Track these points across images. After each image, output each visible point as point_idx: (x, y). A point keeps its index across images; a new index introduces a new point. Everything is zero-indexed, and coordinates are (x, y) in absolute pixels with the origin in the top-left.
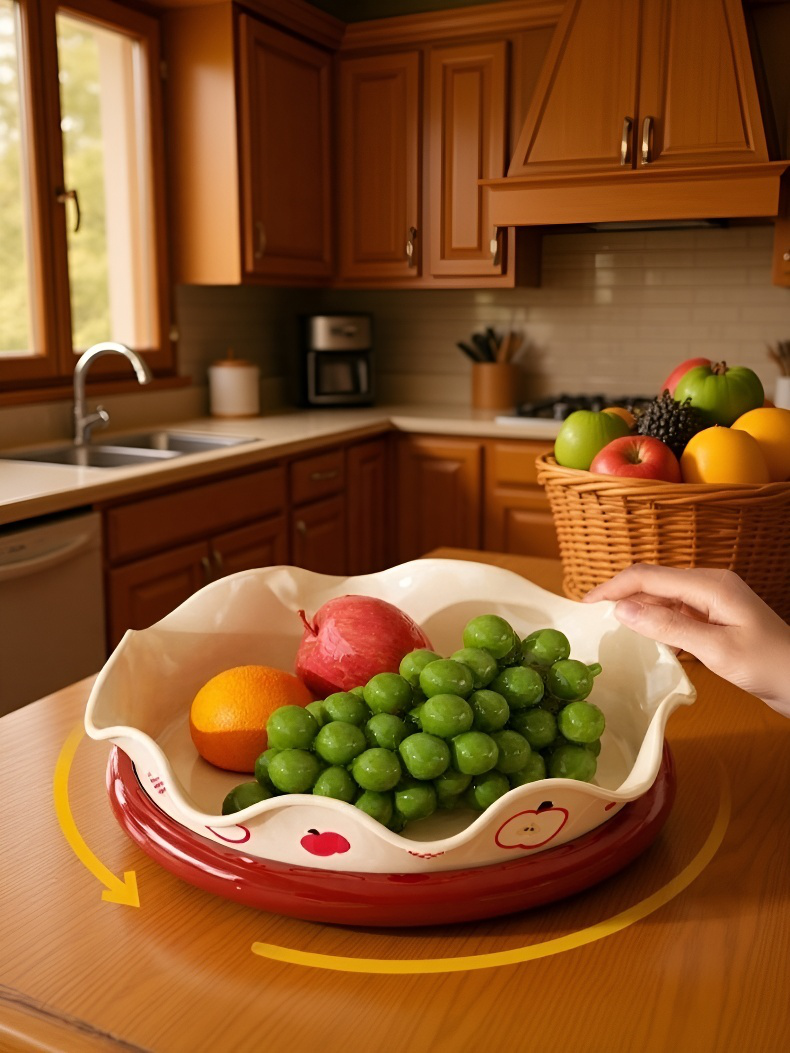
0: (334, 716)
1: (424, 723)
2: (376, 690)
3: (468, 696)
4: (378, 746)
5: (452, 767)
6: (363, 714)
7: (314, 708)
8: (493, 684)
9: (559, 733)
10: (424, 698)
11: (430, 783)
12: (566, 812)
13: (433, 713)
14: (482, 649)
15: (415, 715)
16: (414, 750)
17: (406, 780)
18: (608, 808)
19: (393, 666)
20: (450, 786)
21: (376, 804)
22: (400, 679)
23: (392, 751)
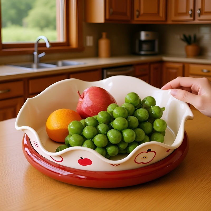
0: (88, 124)
1: (114, 126)
2: (100, 116)
3: (127, 118)
4: (101, 133)
5: (123, 141)
6: (96, 123)
7: (82, 122)
8: (134, 114)
9: (153, 129)
10: (114, 119)
11: (116, 145)
12: (155, 153)
13: (116, 123)
14: (130, 103)
15: (111, 124)
16: (111, 135)
17: (109, 144)
18: (167, 151)
19: (105, 109)
20: (122, 146)
21: (101, 151)
22: (107, 113)
23: (105, 135)
